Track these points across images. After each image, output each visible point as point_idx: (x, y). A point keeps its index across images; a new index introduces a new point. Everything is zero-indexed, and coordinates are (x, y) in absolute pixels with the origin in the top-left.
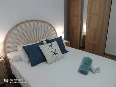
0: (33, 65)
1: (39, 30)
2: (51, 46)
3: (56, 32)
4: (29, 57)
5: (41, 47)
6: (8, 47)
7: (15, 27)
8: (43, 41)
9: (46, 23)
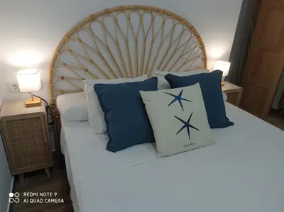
0: (114, 146)
1: (153, 42)
2: (178, 98)
3: (204, 54)
4: (107, 122)
5: (146, 95)
6: (63, 78)
7: (86, 23)
8: (156, 78)
9: (181, 20)
